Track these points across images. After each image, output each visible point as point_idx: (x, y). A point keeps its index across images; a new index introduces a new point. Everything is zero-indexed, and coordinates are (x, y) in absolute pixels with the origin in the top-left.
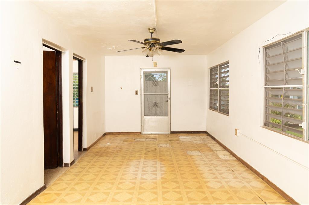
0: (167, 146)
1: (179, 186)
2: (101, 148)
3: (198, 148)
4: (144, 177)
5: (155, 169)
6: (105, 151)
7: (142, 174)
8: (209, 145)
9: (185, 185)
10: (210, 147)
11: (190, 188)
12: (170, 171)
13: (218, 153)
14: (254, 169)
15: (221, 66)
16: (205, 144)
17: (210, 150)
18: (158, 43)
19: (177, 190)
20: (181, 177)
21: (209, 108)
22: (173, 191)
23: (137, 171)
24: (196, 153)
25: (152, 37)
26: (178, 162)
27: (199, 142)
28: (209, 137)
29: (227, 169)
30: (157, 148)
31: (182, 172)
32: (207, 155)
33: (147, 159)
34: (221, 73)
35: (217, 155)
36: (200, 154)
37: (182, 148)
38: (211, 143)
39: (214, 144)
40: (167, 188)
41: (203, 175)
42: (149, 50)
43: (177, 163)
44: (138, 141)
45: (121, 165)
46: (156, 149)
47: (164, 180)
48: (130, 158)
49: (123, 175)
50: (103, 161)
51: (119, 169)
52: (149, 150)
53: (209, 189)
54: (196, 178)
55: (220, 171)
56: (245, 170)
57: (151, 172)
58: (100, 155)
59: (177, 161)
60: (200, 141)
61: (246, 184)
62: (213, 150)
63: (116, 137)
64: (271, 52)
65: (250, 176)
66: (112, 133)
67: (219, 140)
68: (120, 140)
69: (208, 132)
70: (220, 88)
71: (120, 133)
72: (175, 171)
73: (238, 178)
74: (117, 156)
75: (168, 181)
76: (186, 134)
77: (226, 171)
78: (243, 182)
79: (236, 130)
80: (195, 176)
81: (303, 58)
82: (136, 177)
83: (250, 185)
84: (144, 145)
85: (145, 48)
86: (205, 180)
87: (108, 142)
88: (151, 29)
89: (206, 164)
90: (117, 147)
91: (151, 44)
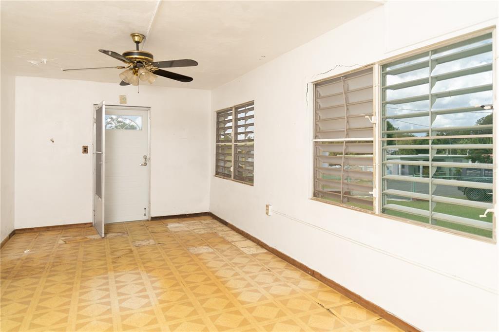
0: (151, 244)
1: (195, 310)
2: (12, 262)
3: (204, 240)
4: (124, 305)
5: (141, 287)
6: (22, 267)
7: (119, 300)
8: (221, 234)
9: (204, 306)
10: (223, 236)
11: (213, 310)
12: (171, 287)
13: (238, 245)
14: (298, 263)
15: (237, 108)
16: (212, 233)
17: (225, 241)
18: (149, 61)
19: (194, 318)
20: (194, 293)
21: (214, 174)
22: (188, 321)
23: (108, 296)
24: (203, 250)
25: (138, 49)
26: (180, 269)
27: (203, 231)
28: (215, 221)
29: (259, 268)
30: (133, 249)
31: (192, 285)
32: (223, 251)
33: (119, 272)
34: (237, 119)
35: (238, 249)
36: (211, 250)
37: (179, 244)
38: (223, 231)
39: (227, 231)
40: (174, 318)
41: (228, 284)
42: (132, 71)
43: (179, 271)
44: (91, 240)
45: (71, 289)
46: (131, 251)
47: (165, 305)
48: (83, 274)
49: (80, 308)
50: (25, 289)
51: (67, 300)
52: (118, 254)
53: (245, 305)
54: (218, 291)
55: (251, 273)
56: (284, 266)
57: (137, 295)
58: (15, 277)
59: (177, 267)
60: (204, 229)
61: (294, 287)
62: (229, 242)
63: (42, 237)
64: (323, 91)
65: (296, 274)
66: (31, 230)
67: (234, 225)
68: (51, 241)
69: (213, 213)
70: (235, 142)
71: (48, 228)
72: (179, 285)
73: (280, 280)
74: (55, 273)
75: (173, 306)
76: (177, 219)
77: (260, 271)
78: (288, 284)
79: (267, 206)
80: (215, 288)
81: (374, 100)
82: (109, 307)
83: (301, 288)
84: (106, 247)
85: (124, 67)
86: (234, 291)
87: (25, 249)
88: (137, 36)
89: (226, 265)
90: (48, 256)
91: (137, 62)
